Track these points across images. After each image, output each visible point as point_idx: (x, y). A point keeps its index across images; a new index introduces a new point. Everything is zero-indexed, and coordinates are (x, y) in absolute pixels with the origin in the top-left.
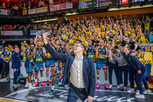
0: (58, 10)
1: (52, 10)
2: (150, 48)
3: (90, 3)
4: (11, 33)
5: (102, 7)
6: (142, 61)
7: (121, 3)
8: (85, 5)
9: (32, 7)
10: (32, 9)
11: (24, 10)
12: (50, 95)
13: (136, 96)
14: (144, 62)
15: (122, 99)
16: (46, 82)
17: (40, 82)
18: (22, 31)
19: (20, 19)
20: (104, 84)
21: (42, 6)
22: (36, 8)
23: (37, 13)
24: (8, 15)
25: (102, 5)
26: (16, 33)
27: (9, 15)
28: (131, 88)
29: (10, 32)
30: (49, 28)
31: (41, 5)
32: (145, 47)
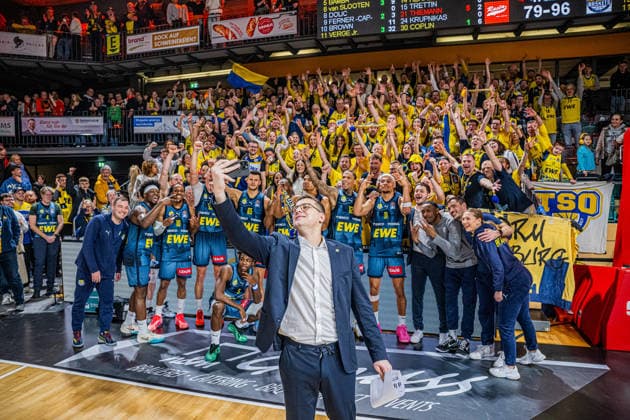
0: (239, 38)
1: (217, 38)
2: (574, 197)
3: (366, 18)
4: (60, 124)
5: (409, 31)
6: (536, 249)
7: (483, 17)
8: (344, 23)
9: (140, 28)
10: (139, 33)
11: (109, 38)
12: (205, 363)
13: (491, 370)
14: (543, 254)
15: (443, 380)
16: (195, 316)
17: (172, 315)
18: (101, 119)
19: (95, 72)
20: (395, 329)
21: (178, 24)
22: (157, 30)
23: (162, 51)
24: (48, 54)
25: (409, 24)
26: (80, 124)
27: (51, 56)
28: (484, 344)
29: (58, 122)
30: (205, 107)
31: (176, 17)
32: (557, 195)
